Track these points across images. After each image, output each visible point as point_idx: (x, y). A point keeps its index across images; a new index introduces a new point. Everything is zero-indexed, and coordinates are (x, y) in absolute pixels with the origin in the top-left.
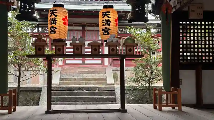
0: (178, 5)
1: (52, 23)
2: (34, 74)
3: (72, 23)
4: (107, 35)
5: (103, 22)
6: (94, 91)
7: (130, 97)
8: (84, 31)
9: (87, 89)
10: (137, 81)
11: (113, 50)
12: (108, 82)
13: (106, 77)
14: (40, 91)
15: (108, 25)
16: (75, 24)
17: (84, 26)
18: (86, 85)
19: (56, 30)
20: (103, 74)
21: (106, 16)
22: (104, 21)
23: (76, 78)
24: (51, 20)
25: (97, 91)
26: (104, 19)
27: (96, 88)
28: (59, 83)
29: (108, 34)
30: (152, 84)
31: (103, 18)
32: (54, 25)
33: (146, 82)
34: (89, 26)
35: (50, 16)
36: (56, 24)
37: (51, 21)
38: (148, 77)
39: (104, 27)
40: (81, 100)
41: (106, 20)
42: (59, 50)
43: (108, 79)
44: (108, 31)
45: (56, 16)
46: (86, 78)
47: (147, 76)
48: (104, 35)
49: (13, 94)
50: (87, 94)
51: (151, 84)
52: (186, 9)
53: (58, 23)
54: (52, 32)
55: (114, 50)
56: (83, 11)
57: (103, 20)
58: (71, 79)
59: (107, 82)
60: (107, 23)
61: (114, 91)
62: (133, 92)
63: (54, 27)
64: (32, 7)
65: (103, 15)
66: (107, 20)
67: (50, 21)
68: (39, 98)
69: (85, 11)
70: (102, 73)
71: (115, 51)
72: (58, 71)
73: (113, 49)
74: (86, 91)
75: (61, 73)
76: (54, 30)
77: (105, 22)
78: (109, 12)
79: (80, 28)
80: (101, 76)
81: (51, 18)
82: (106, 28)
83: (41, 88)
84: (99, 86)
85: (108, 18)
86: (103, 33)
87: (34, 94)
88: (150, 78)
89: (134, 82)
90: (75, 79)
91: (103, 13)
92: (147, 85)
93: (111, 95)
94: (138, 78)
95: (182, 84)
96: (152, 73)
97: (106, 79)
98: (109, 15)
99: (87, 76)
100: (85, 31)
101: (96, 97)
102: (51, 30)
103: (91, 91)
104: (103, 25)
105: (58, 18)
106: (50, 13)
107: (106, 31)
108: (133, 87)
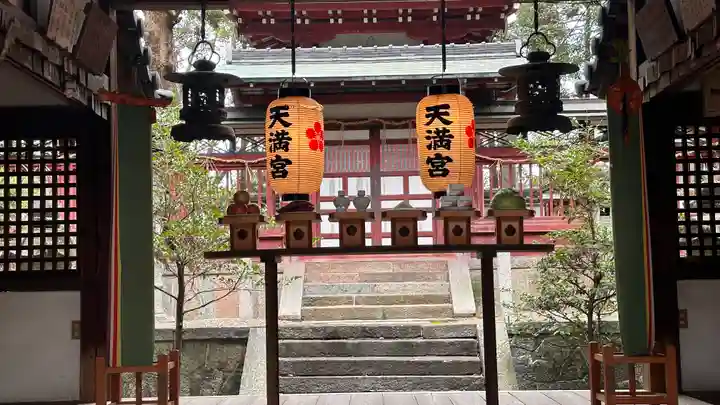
0: (662, 79)
1: (275, 147)
2: (222, 289)
3: (338, 120)
4: (441, 178)
5: (428, 138)
6: (411, 340)
7: (528, 360)
8: (374, 143)
9: (389, 332)
10: (549, 309)
11: (458, 231)
12: (457, 310)
13: (449, 290)
14: (244, 342)
15: (444, 147)
16: (347, 124)
17: (375, 128)
18: (384, 318)
19: (287, 168)
20: (438, 283)
21: (436, 120)
22: (433, 135)
23: (354, 296)
24: (274, 137)
25: (419, 340)
26: (432, 127)
27: (417, 328)
28: (299, 314)
29: (446, 173)
30: (599, 315)
31: (428, 124)
32: (281, 153)
33: (579, 309)
34: (390, 127)
35: (271, 126)
36: (287, 150)
37: (274, 140)
38: (585, 292)
39: (432, 154)
40: (371, 370)
41: (438, 132)
42: (298, 235)
43: (454, 299)
44: (443, 164)
45: (287, 125)
46: (385, 294)
47: (582, 291)
48: (432, 175)
49: (171, 365)
50: (390, 349)
51: (595, 317)
52: (694, 87)
53: (292, 145)
54: (277, 172)
55: (461, 230)
56: (371, 82)
57: (429, 132)
58: (336, 301)
59: (452, 309)
60: (441, 141)
61: (475, 338)
62: (537, 344)
63: (283, 158)
64: (218, 99)
65: (427, 116)
66: (441, 131)
67: (270, 140)
68: (241, 365)
69: (377, 82)
70: (435, 279)
71: (464, 234)
72: (296, 278)
73: (457, 227)
74: (385, 338)
75: (305, 281)
76: (283, 166)
77: (434, 137)
78: (447, 106)
79: (365, 135)
80: (434, 288)
81: (274, 130)
82: (438, 156)
83: (246, 331)
84: (425, 323)
85: (445, 126)
86: (430, 171)
87: (226, 349)
88: (592, 297)
89: (540, 311)
90: (350, 298)
91: (428, 109)
92: (584, 318)
93: (465, 353)
94: (552, 298)
95: (686, 326)
96: (597, 280)
97: (448, 300)
98: (447, 114)
99: (387, 289)
100: (380, 142)
101: (417, 359)
102: (275, 167)
103: (400, 340)
104: (429, 147)
105: (292, 132)
106: (271, 117)
107: (438, 167)
108: (536, 326)
